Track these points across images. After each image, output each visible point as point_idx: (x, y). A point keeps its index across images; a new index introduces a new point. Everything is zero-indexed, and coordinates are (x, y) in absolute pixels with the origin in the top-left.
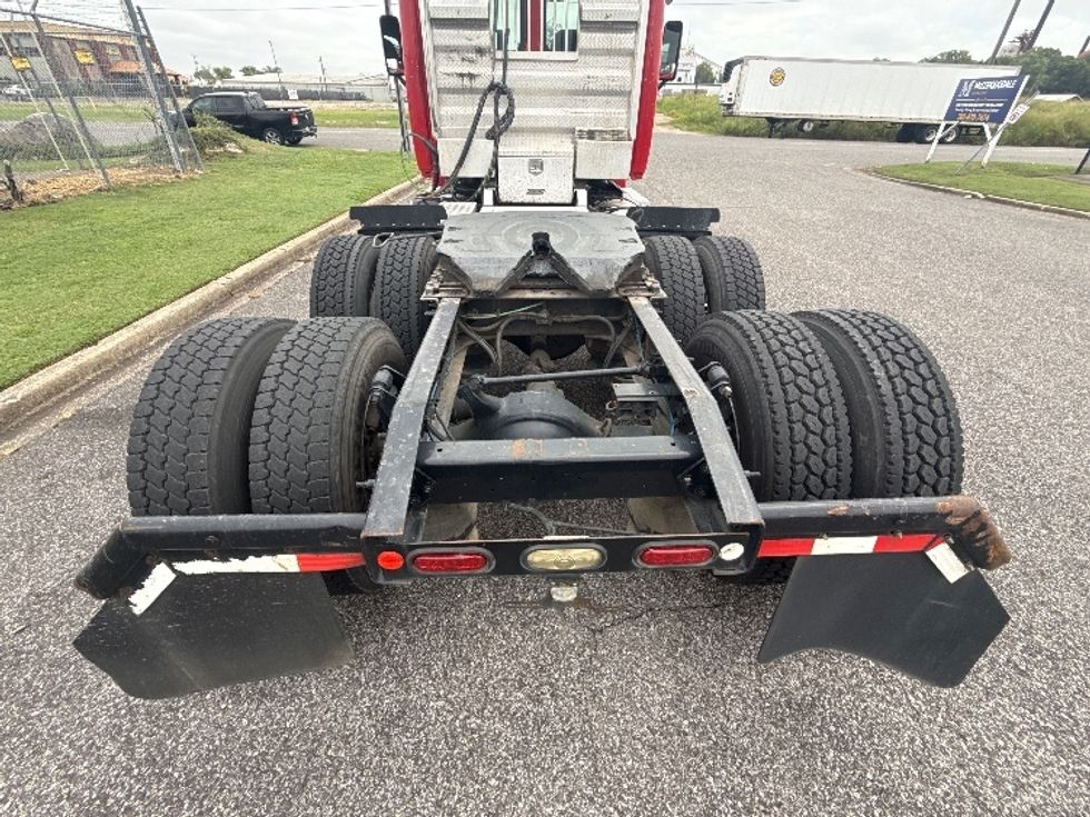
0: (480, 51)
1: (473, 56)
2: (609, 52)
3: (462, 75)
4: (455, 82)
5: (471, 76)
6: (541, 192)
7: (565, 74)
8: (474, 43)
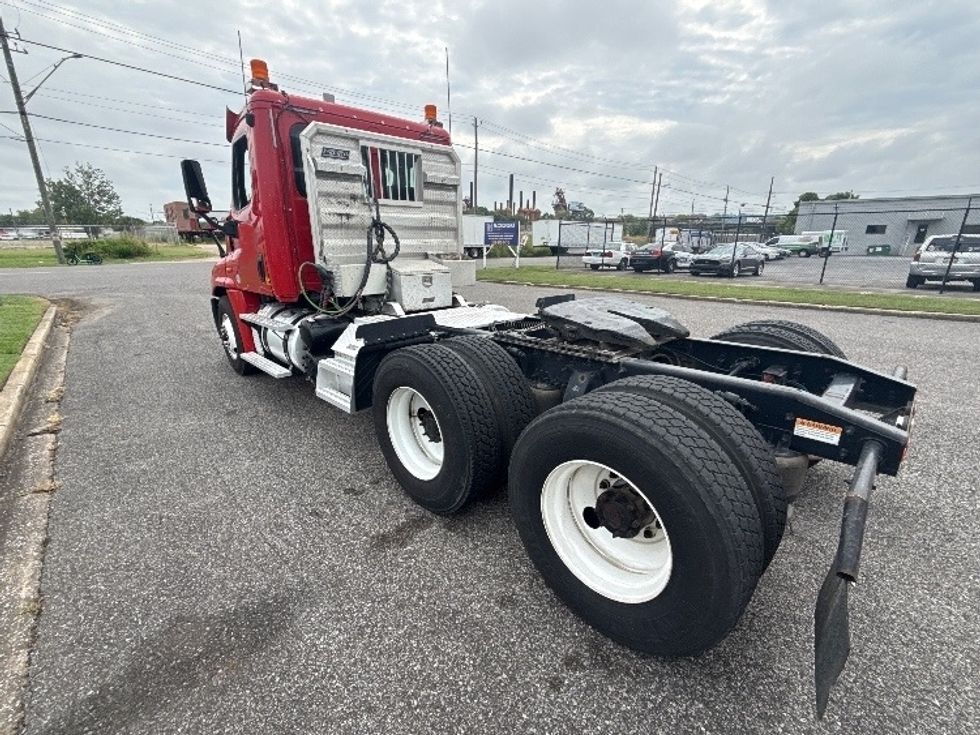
0: (354, 197)
1: (348, 201)
2: (441, 203)
3: (341, 215)
4: (335, 220)
5: (348, 216)
6: (432, 300)
7: (416, 216)
8: (350, 192)
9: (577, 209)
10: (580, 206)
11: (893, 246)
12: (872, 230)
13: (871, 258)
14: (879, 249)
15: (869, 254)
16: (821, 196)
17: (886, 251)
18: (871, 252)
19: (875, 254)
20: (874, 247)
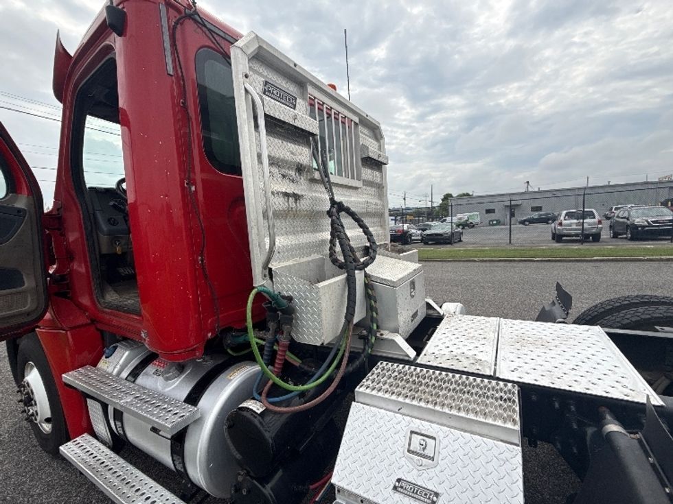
0: (300, 169)
1: (292, 173)
2: (372, 184)
5: (296, 197)
6: (417, 314)
7: (354, 199)
11: (502, 220)
12: (488, 211)
13: (492, 227)
14: (495, 222)
15: (490, 225)
16: (454, 195)
17: (499, 223)
18: (491, 224)
19: (494, 225)
20: (493, 221)
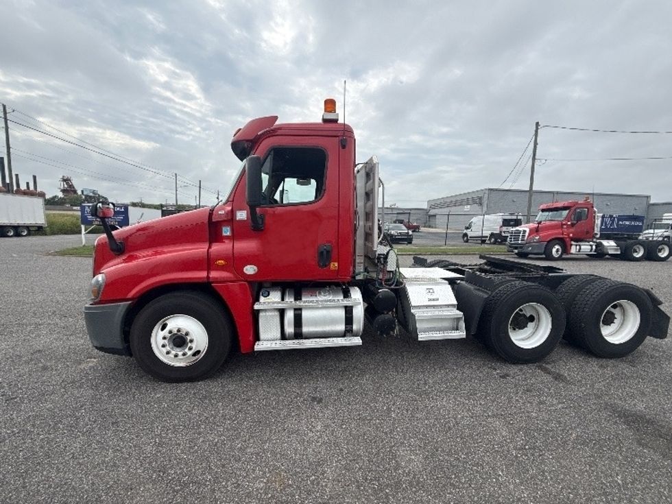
9: (91, 194)
10: (94, 192)
